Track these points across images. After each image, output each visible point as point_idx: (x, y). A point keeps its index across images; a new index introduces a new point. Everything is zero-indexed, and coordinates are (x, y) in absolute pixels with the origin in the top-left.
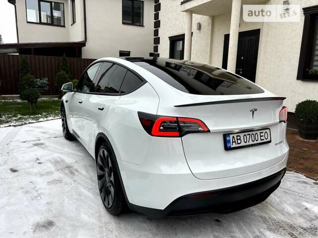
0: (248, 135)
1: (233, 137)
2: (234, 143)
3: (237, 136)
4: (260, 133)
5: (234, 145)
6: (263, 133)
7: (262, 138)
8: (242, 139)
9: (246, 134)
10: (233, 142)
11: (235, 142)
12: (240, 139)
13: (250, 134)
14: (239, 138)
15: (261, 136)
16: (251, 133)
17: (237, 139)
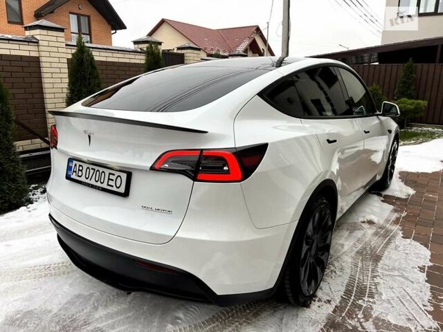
0: (92, 169)
1: (76, 165)
2: (74, 173)
3: (80, 166)
4: (110, 174)
5: (74, 176)
6: (114, 175)
7: (111, 183)
8: (84, 171)
9: (91, 167)
10: (74, 171)
11: (76, 172)
12: (81, 171)
13: (94, 170)
14: (81, 168)
15: (109, 179)
16: (97, 168)
17: (79, 170)
